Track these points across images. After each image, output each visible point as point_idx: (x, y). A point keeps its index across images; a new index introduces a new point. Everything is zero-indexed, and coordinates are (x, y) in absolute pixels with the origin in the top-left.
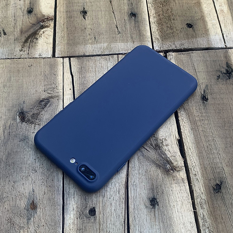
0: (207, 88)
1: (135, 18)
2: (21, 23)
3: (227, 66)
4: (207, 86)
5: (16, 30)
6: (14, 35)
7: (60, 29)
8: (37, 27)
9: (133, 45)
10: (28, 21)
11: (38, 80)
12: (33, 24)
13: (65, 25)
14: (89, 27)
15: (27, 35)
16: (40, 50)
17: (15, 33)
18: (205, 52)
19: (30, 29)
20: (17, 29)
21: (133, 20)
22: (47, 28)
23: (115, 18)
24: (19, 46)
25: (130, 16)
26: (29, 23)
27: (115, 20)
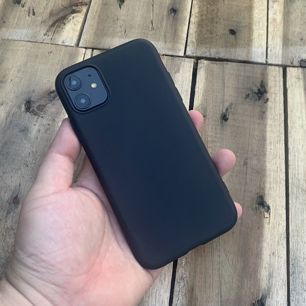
0: (231, 107)
1: (175, 15)
3: (261, 85)
4: (231, 104)
5: (45, 11)
6: (43, 16)
7: (92, 16)
8: (68, 11)
9: (164, 45)
10: (60, 3)
11: (53, 69)
12: (64, 7)
13: (98, 12)
14: (123, 18)
15: (56, 18)
16: (65, 37)
17: (44, 14)
18: (241, 65)
19: (60, 12)
20: (47, 11)
21: (172, 17)
22: (78, 13)
23: (153, 12)
24: (45, 29)
25: (170, 12)
26: (61, 5)
27: (152, 14)
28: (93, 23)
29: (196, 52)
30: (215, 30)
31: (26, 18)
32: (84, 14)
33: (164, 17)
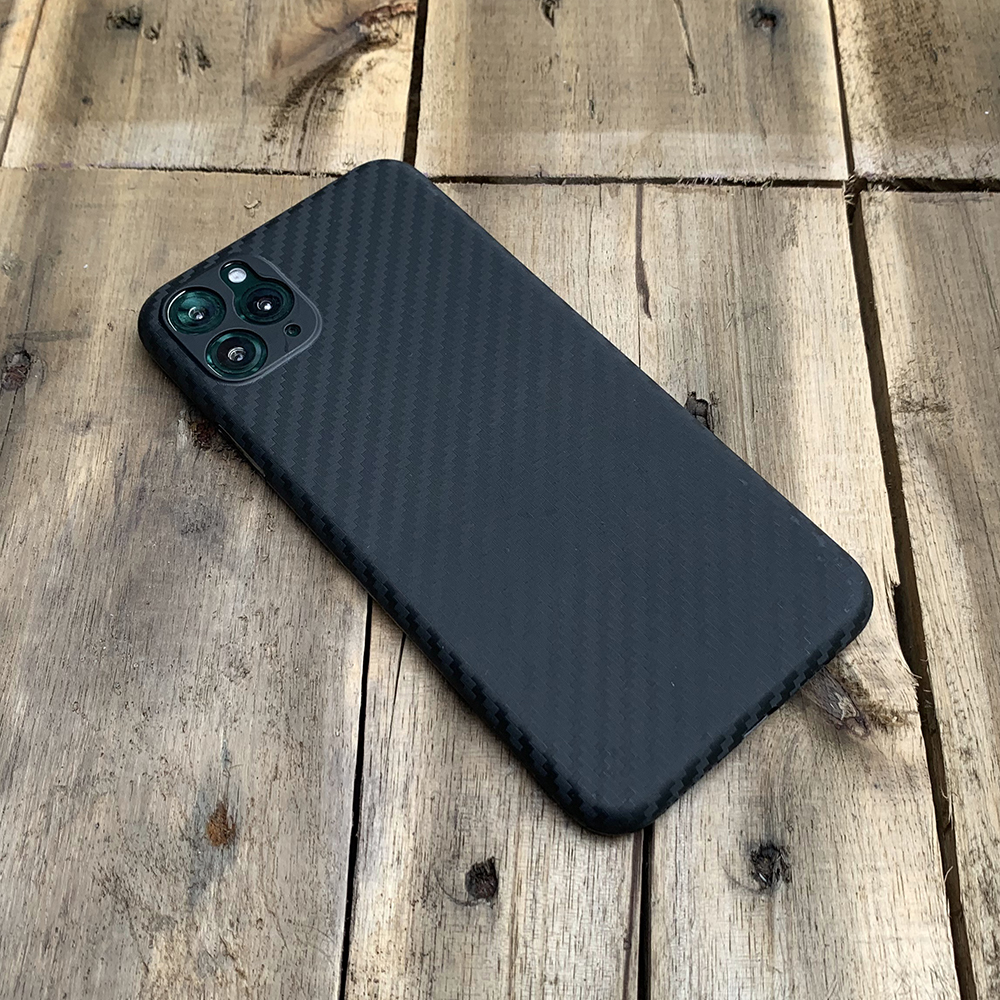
1: (773, 32)
2: (276, 19)
5: (251, 48)
6: (244, 70)
7: (441, 56)
8: (342, 43)
9: (762, 145)
10: (306, 16)
12: (325, 29)
13: (463, 40)
14: (568, 54)
15: (300, 71)
17: (249, 61)
19: (312, 47)
20: (256, 47)
21: (767, 39)
22: (385, 47)
23: (685, 27)
24: (263, 118)
25: (751, 22)
26: (309, 22)
27: (683, 33)
28: (452, 83)
29: (893, 161)
30: (945, 78)
31: (177, 81)
32: (409, 51)
33: (734, 43)
